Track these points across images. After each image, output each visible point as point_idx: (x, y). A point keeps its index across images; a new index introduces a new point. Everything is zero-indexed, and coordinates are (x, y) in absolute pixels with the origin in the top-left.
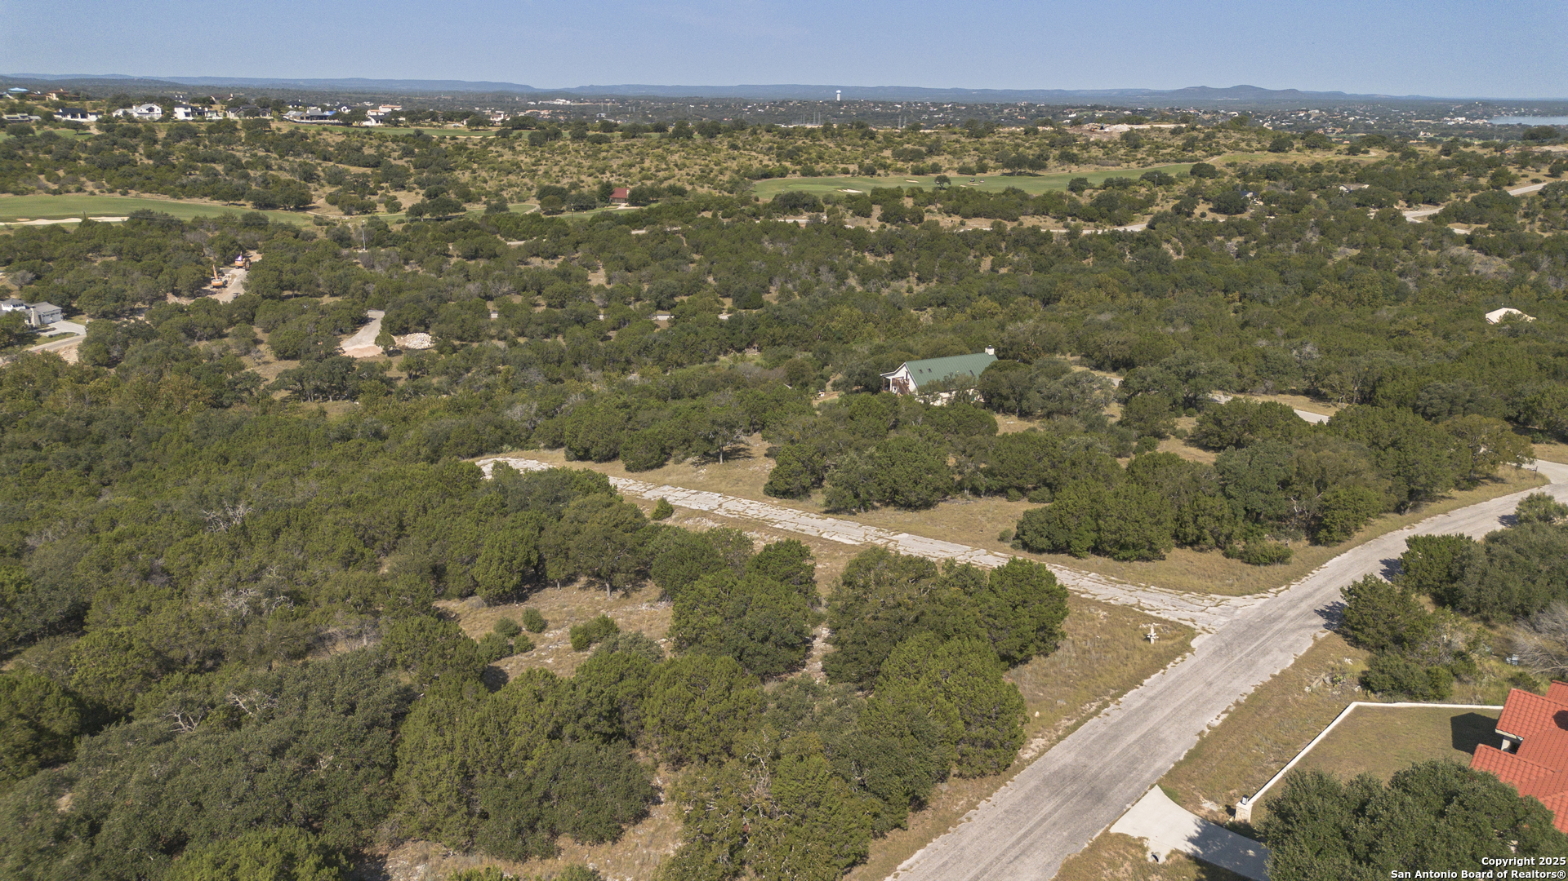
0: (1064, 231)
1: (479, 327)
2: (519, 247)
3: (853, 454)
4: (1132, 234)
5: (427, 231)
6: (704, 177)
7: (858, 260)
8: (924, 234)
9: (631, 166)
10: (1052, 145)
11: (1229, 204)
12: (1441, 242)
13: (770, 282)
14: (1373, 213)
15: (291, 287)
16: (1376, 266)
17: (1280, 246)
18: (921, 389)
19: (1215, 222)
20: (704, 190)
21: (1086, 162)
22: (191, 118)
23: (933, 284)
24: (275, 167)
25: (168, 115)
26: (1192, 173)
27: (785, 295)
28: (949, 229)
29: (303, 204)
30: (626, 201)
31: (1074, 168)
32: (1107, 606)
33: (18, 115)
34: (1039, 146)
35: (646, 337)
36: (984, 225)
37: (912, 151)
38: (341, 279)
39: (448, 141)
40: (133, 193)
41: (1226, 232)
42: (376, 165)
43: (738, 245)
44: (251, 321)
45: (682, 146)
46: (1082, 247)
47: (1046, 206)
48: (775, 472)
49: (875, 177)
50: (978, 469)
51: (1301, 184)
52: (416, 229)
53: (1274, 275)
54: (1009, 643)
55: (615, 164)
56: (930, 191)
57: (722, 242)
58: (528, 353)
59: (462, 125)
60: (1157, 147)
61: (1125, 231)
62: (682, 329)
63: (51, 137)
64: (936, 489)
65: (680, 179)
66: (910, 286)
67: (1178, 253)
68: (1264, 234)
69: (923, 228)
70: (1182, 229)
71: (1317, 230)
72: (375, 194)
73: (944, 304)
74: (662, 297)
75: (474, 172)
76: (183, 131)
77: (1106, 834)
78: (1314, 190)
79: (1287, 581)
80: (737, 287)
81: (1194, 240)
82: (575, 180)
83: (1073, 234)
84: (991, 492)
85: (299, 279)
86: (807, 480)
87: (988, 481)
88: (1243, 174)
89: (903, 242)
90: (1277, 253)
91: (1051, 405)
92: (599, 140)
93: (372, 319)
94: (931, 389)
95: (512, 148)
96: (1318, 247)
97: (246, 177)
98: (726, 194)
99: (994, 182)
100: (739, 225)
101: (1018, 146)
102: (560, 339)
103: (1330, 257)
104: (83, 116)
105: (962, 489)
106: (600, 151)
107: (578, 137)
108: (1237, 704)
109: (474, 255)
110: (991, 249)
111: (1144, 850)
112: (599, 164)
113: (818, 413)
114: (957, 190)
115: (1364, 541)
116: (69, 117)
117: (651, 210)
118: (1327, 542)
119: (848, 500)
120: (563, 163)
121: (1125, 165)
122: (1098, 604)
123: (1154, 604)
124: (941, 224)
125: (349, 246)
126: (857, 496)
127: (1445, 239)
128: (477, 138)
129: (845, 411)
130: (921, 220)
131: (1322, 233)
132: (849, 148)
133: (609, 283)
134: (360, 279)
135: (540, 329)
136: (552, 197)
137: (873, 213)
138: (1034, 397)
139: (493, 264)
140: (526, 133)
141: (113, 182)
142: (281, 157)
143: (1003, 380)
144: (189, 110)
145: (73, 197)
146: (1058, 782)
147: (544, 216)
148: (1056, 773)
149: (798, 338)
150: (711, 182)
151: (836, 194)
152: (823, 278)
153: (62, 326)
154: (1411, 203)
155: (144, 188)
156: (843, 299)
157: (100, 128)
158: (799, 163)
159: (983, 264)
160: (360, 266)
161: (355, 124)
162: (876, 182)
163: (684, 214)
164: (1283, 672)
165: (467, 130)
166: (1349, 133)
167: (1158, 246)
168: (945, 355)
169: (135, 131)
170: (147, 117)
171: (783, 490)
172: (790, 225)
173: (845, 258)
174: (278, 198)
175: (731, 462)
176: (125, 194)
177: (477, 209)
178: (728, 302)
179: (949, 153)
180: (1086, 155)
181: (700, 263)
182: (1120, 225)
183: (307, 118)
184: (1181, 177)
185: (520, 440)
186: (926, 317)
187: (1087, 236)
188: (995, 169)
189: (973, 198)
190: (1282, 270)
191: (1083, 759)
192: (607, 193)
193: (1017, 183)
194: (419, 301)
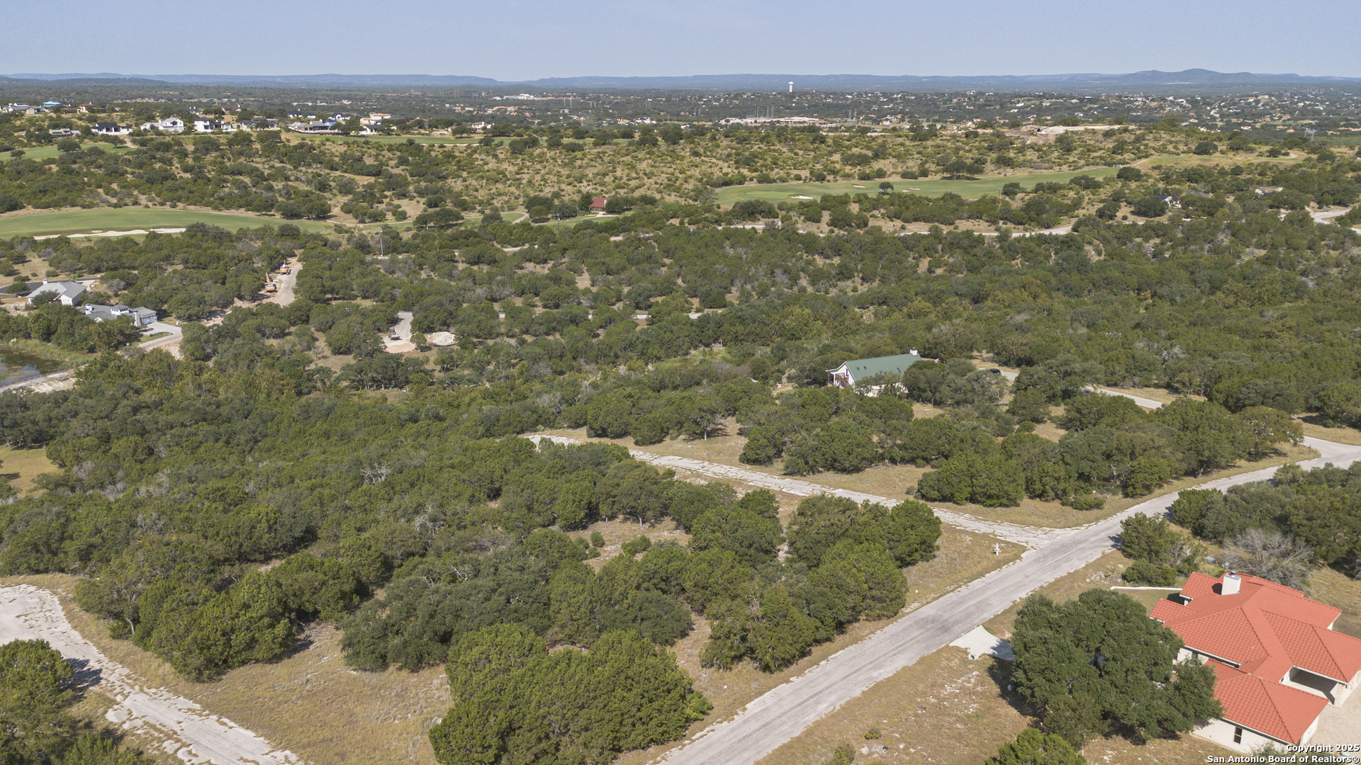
0: (996, 234)
1: (491, 327)
2: (515, 254)
3: (804, 433)
4: (1057, 237)
5: (434, 239)
6: (671, 186)
7: (809, 263)
8: (868, 239)
9: (605, 175)
10: (990, 149)
11: (1149, 208)
12: (1343, 243)
13: (732, 284)
14: (1283, 214)
15: (332, 291)
16: (1280, 266)
17: (1193, 247)
18: (858, 384)
19: (1134, 225)
20: (671, 199)
21: (1021, 165)
22: (209, 131)
23: (876, 284)
24: (292, 178)
25: (189, 130)
26: (1119, 176)
27: (745, 297)
28: (890, 233)
29: (323, 214)
30: (603, 209)
31: (1009, 171)
32: (973, 534)
33: (62, 130)
34: (978, 149)
35: (630, 335)
36: (922, 229)
37: (860, 156)
38: (371, 284)
39: (436, 148)
40: (180, 205)
41: (1145, 234)
42: (378, 174)
43: (703, 250)
44: (306, 321)
45: (648, 153)
46: (1010, 248)
47: (982, 210)
48: (748, 446)
49: (825, 183)
50: (895, 444)
51: (1219, 187)
52: (424, 236)
53: (1184, 275)
54: (902, 549)
55: (590, 172)
56: (875, 197)
57: (690, 247)
58: (538, 350)
59: (448, 132)
60: (1089, 150)
61: (1051, 234)
62: (660, 328)
63: (96, 152)
64: (863, 459)
65: (649, 188)
66: (856, 287)
67: (1099, 254)
68: (1180, 235)
69: (867, 233)
70: (1103, 232)
71: (1229, 232)
72: (382, 202)
73: (884, 303)
74: (641, 299)
75: (465, 180)
76: (206, 145)
77: (947, 646)
78: (1232, 193)
79: (1097, 520)
80: (703, 289)
81: (1115, 242)
82: (556, 189)
83: (1003, 237)
84: (904, 461)
85: (337, 284)
86: (771, 452)
87: (902, 453)
88: (1167, 178)
89: (848, 245)
90: (1190, 254)
91: (959, 396)
92: (572, 148)
93: (401, 320)
94: (865, 383)
95: (495, 156)
96: (1228, 248)
97: (270, 188)
98: (691, 202)
99: (933, 187)
100: (703, 232)
101: (958, 149)
102: (558, 336)
103: (1239, 257)
104: (116, 130)
105: (883, 459)
106: (575, 158)
107: (554, 144)
108: (1042, 587)
109: (477, 261)
110: (928, 251)
111: (968, 654)
112: (576, 173)
113: (777, 402)
114: (899, 196)
115: (1160, 495)
116: (104, 131)
117: (626, 219)
118: (1133, 496)
119: (800, 466)
120: (543, 172)
121: (1057, 168)
122: (967, 533)
123: (1004, 533)
124: (884, 230)
125: (369, 253)
126: (807, 463)
127: (1347, 240)
128: (462, 146)
129: (798, 401)
130: (866, 225)
131: (1233, 235)
132: (801, 153)
133: (593, 286)
134: (388, 285)
135: (543, 329)
136: (538, 206)
137: (823, 219)
138: (945, 390)
139: (494, 270)
140: (507, 141)
141: (162, 195)
142: (295, 168)
143: (922, 376)
144: (208, 123)
145: (131, 210)
146: (923, 623)
147: (533, 224)
148: (923, 619)
149: (757, 334)
150: (677, 190)
151: (789, 202)
152: (778, 279)
153: (157, 327)
154: (1322, 204)
155: (189, 201)
156: (795, 300)
157: (134, 142)
158: (756, 170)
159: (921, 265)
160: (382, 271)
161: (353, 133)
162: (826, 188)
163: (655, 222)
164: (1076, 571)
165: (452, 138)
166: (1296, 120)
167: (1080, 248)
168: (878, 355)
169: (166, 147)
170: (172, 130)
171: (752, 459)
172: (748, 232)
173: (797, 260)
174: (303, 209)
175: (712, 439)
176: (174, 206)
177: (473, 218)
178: (696, 302)
179: (894, 157)
180: (1021, 158)
181: (670, 267)
182: (1048, 227)
183: (311, 129)
184: (1108, 181)
185: (549, 422)
186: (868, 316)
187: (1015, 239)
188: (936, 173)
189: (914, 204)
190: (1192, 270)
191: (940, 613)
192: (587, 203)
193: (956, 188)
194: (441, 305)
